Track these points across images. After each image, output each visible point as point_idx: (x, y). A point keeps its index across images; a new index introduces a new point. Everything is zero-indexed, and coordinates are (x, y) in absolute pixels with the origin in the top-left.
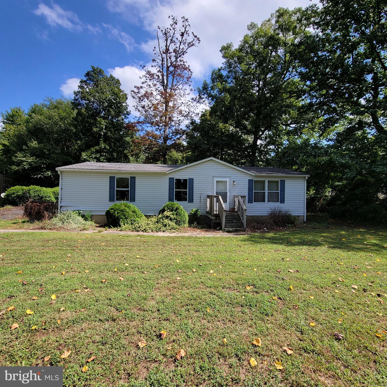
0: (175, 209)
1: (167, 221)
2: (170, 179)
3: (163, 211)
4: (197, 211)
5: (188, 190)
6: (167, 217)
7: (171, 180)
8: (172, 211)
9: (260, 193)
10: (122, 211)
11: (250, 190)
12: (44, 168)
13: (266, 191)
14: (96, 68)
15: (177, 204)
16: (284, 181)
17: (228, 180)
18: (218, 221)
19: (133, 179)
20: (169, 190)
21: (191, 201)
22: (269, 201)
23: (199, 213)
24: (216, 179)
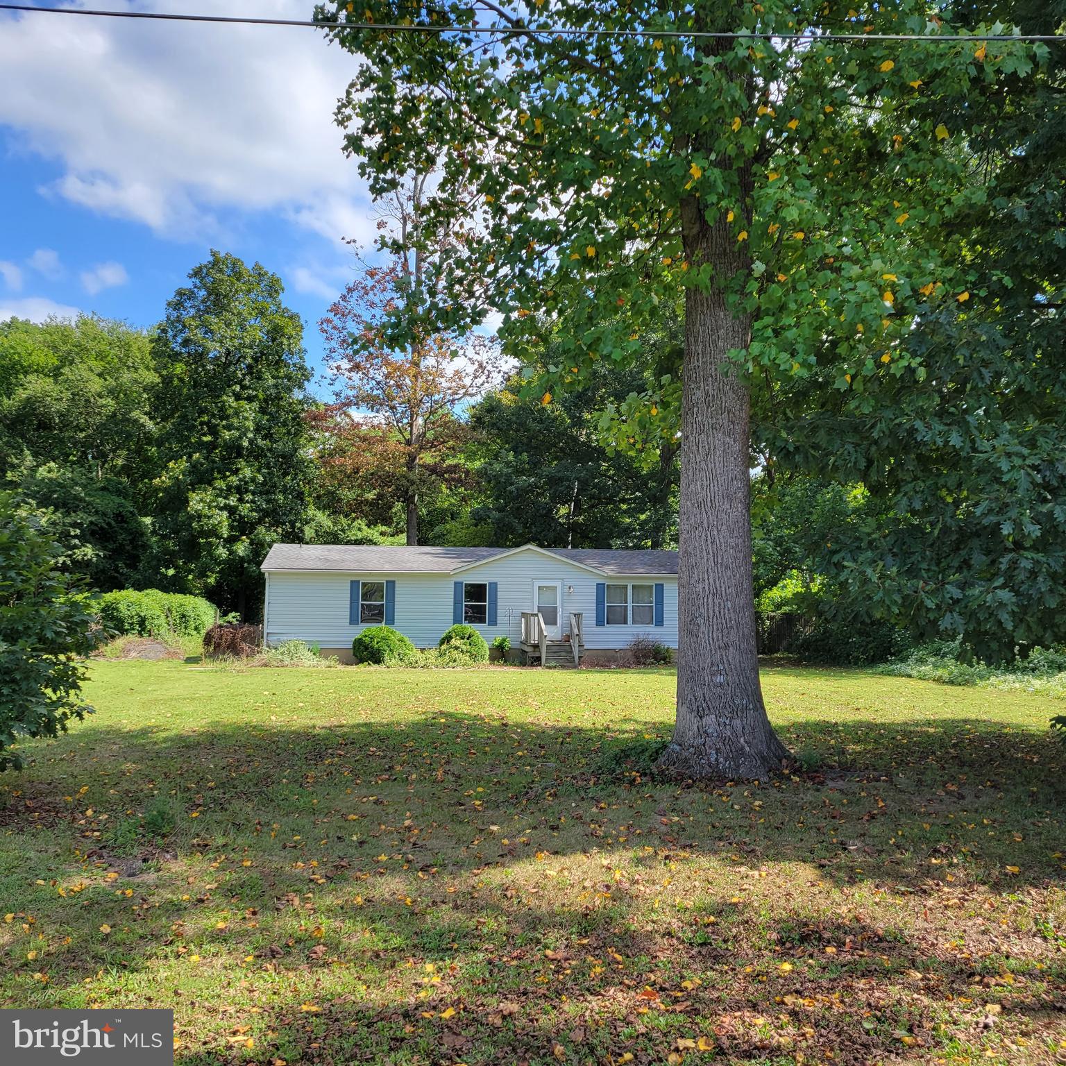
0: (467, 636)
1: (455, 654)
2: (456, 583)
3: (448, 639)
4: (504, 640)
5: (487, 603)
6: (456, 648)
7: (457, 585)
8: (462, 638)
9: (619, 609)
10: (384, 638)
11: (600, 602)
12: (76, 537)
13: (630, 605)
14: (222, 255)
15: (470, 628)
16: (662, 585)
17: (558, 584)
18: (537, 655)
19: (391, 584)
20: (455, 603)
21: (494, 622)
22: (634, 622)
23: (508, 645)
24: (537, 584)
